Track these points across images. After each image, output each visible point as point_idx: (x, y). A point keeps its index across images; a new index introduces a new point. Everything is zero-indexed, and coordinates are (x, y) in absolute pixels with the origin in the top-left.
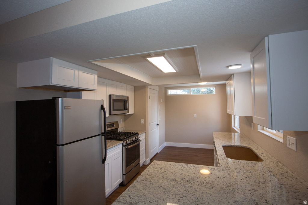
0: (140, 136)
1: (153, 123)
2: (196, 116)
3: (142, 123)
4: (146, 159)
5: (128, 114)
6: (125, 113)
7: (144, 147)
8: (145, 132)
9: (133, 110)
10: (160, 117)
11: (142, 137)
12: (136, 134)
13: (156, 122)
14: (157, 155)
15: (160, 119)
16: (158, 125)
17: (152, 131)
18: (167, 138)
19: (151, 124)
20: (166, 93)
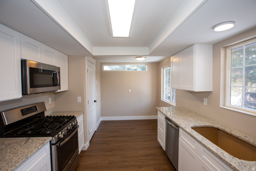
0: (77, 119)
1: (91, 100)
2: (130, 91)
3: (78, 101)
4: (85, 144)
5: (59, 91)
6: (55, 91)
7: (83, 131)
8: (83, 112)
9: (67, 86)
10: (97, 93)
11: (80, 120)
12: (73, 118)
13: (93, 99)
14: (95, 134)
15: (97, 95)
16: (95, 101)
17: (90, 110)
18: (103, 113)
19: (89, 102)
20: (101, 68)
